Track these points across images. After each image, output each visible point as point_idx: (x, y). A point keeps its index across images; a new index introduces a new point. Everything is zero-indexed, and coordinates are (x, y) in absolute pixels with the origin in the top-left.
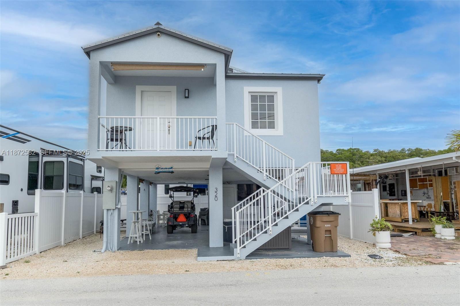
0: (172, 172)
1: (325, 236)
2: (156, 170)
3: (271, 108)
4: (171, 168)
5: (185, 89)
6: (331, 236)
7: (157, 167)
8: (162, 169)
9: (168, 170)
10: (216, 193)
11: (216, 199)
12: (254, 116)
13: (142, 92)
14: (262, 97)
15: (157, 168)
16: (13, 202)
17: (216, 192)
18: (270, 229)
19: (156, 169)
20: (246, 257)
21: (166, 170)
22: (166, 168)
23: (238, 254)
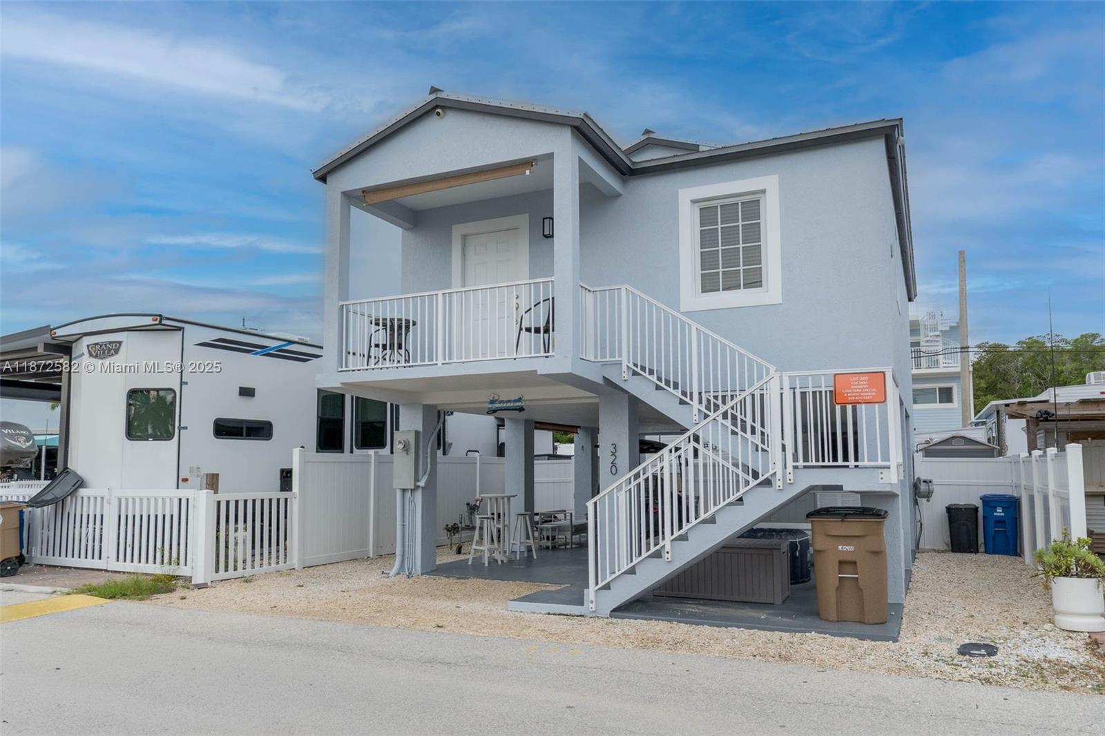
0: (521, 409)
1: (840, 577)
2: (490, 406)
3: (754, 233)
4: (520, 400)
5: (544, 219)
6: (857, 578)
7: (492, 399)
8: (502, 402)
9: (512, 404)
10: (614, 457)
11: (614, 471)
12: (707, 260)
13: (465, 238)
14: (729, 210)
15: (492, 402)
16: (282, 471)
17: (613, 454)
18: (668, 548)
19: (490, 404)
20: (611, 611)
21: (508, 405)
22: (509, 401)
23: (592, 602)
